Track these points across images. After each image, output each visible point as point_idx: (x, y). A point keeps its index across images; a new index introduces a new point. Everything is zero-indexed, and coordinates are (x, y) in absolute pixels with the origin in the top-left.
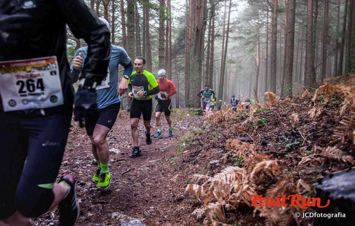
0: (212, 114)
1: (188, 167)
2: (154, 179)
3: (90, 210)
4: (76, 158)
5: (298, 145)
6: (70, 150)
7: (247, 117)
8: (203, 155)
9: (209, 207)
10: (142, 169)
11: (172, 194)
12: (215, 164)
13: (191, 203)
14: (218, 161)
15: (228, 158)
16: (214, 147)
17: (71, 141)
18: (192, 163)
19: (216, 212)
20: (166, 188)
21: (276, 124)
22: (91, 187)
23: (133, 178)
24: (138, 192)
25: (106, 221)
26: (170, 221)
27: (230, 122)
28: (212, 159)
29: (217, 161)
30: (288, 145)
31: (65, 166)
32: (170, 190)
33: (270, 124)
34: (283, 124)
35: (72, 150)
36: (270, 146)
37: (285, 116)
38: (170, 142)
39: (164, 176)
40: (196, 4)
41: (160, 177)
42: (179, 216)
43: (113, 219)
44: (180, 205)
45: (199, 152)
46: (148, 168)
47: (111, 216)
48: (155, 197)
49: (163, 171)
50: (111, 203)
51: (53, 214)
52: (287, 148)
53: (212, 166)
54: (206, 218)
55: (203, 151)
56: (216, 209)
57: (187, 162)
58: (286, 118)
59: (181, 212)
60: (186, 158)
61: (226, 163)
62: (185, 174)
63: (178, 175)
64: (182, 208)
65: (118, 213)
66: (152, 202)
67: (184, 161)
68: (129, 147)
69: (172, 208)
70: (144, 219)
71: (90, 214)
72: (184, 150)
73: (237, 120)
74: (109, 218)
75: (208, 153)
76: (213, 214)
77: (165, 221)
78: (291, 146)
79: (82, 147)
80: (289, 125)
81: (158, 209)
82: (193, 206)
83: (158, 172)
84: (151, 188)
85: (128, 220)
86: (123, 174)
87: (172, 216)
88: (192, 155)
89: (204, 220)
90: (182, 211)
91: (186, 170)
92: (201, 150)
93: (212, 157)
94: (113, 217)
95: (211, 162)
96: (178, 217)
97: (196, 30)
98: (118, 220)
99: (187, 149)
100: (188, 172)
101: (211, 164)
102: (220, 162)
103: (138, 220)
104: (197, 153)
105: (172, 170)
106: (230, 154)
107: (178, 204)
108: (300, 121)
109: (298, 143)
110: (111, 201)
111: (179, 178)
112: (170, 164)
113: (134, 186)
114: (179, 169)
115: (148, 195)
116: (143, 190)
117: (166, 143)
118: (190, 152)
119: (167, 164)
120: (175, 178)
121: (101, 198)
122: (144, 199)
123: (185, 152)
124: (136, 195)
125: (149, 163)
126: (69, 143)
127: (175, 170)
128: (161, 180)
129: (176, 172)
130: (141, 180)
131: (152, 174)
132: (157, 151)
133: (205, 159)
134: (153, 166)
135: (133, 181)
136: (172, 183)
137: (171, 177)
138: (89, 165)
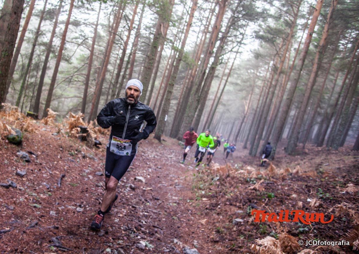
1: (213, 215)
3: (156, 232)
10: (171, 204)
11: (205, 234)
12: (240, 222)
13: (227, 247)
15: (252, 221)
16: (231, 204)
18: (215, 213)
20: (198, 227)
23: (168, 211)
24: (179, 225)
29: (241, 220)
30: (300, 229)
36: (285, 224)
39: (193, 217)
40: (210, 49)
41: (189, 216)
43: (175, 244)
45: (219, 204)
47: (173, 241)
48: (193, 233)
49: (190, 211)
52: (299, 231)
53: (238, 224)
55: (221, 204)
57: (209, 210)
60: (208, 206)
61: (250, 225)
63: (205, 220)
65: (177, 240)
66: (193, 237)
67: (207, 209)
68: (149, 177)
69: (211, 246)
71: (158, 236)
72: (202, 197)
73: (241, 181)
75: (227, 209)
78: (303, 231)
81: (201, 244)
83: (186, 211)
84: (186, 224)
86: (159, 205)
88: (213, 205)
91: (212, 218)
95: (237, 220)
100: (213, 220)
102: (244, 222)
104: (217, 205)
105: (199, 213)
107: (215, 244)
109: (308, 229)
110: (164, 228)
111: (208, 223)
112: (193, 206)
113: (173, 219)
114: (204, 214)
115: (187, 230)
116: (182, 225)
117: (176, 181)
118: (209, 201)
119: (190, 205)
120: (204, 221)
121: (156, 223)
122: (186, 232)
123: (204, 199)
124: (178, 227)
125: (174, 199)
126: (101, 160)
127: (202, 214)
128: (191, 220)
129: (203, 216)
130: (175, 214)
131: (182, 211)
132: (173, 187)
133: (227, 214)
134: (178, 204)
135: (169, 213)
136: (202, 224)
137: (199, 219)
138: (128, 188)
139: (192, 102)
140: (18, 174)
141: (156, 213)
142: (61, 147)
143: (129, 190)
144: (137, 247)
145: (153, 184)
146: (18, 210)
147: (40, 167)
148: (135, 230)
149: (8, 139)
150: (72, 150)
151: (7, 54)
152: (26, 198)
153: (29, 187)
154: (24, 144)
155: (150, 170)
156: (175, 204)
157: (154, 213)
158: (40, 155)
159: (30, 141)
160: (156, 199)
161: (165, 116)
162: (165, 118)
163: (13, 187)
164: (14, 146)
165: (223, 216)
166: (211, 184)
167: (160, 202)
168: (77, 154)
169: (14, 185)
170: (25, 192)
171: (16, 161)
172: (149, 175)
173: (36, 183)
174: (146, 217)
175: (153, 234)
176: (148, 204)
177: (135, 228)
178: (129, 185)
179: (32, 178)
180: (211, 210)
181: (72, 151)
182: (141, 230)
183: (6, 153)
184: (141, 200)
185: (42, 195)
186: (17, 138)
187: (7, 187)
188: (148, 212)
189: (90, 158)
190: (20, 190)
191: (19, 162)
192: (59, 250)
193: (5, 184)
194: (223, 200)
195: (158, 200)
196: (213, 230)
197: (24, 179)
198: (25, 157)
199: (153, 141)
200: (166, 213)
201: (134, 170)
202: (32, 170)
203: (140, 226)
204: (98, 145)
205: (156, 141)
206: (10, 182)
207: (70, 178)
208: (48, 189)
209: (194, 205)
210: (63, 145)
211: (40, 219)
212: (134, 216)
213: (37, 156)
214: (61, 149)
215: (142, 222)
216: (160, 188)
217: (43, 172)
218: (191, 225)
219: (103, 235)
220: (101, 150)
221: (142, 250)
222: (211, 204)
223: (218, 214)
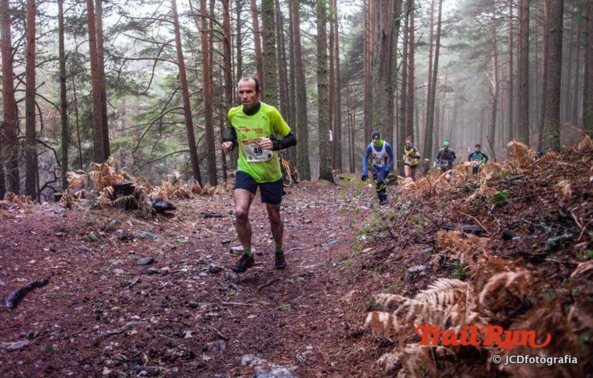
1: (372, 277)
2: (312, 298)
3: (206, 350)
4: (182, 262)
5: (570, 239)
6: (173, 249)
7: (476, 188)
8: (398, 256)
9: (407, 350)
10: (292, 281)
11: (343, 323)
12: (418, 272)
13: (376, 342)
14: (424, 267)
15: (441, 261)
16: (416, 242)
17: (174, 233)
18: (378, 270)
19: (420, 360)
20: (333, 313)
21: (529, 200)
22: (208, 312)
23: (277, 296)
24: (287, 320)
25: (232, 370)
26: (340, 372)
27: (444, 197)
28: (413, 263)
29: (421, 267)
30: (550, 240)
31: (164, 275)
32: (341, 318)
33: (518, 201)
34: (542, 200)
35: (175, 248)
36: (517, 241)
37: (546, 185)
38: (340, 233)
39: (330, 293)
41: (323, 294)
42: (356, 363)
43: (244, 367)
44: (357, 344)
45: (391, 251)
46: (303, 279)
47: (240, 362)
48: (315, 328)
49: (328, 284)
50: (241, 339)
51: (146, 357)
52: (548, 245)
53: (413, 277)
54: (402, 370)
55: (397, 248)
56: (420, 353)
57: (369, 268)
58: (548, 190)
59: (359, 357)
60: (368, 261)
61: (437, 271)
62: (367, 290)
63: (353, 291)
64: (362, 349)
65: (252, 356)
66: (309, 337)
67: (364, 267)
68: (270, 241)
69: (344, 348)
70: (296, 367)
71: (206, 358)
72: (365, 247)
73: (456, 193)
74: (238, 365)
75: (405, 253)
76: (415, 364)
77: (332, 371)
78: (557, 242)
79: (191, 243)
80: (554, 201)
81: (320, 351)
82: (381, 346)
83: (320, 285)
84: (307, 313)
85: (269, 369)
86: (260, 290)
87: (344, 362)
88: (378, 256)
89: (399, 373)
90: (362, 355)
91: (368, 283)
92: (393, 248)
93: (413, 260)
94: (244, 363)
95: (411, 270)
96: (354, 366)
97: (382, 36)
98: (252, 369)
99: (368, 245)
100: (370, 286)
101: (411, 273)
102: (427, 269)
103: (285, 370)
104: (386, 253)
105: (344, 282)
106: (445, 256)
107: (354, 342)
108: (573, 194)
109: (570, 235)
111: (356, 297)
112: (341, 271)
113: (279, 309)
114: (355, 280)
115: (303, 325)
117: (333, 235)
118: (374, 251)
119: (335, 271)
120: (348, 296)
122: (295, 332)
123: (366, 250)
124: (282, 325)
125: (306, 270)
126: (171, 236)
127: (350, 283)
128: (324, 300)
129: (350, 286)
130: (290, 299)
131: (310, 289)
132: (319, 248)
133: (401, 263)
134: (310, 275)
135: (277, 301)
136: (344, 305)
137: (342, 294)
138: (203, 274)
139: (379, 96)
141: (240, 307)
142: (62, 230)
143: (202, 277)
150: (91, 230)
156: (301, 279)
157: (236, 308)
162: (329, 138)
165: (392, 271)
168: (104, 236)
176: (233, 292)
180: (373, 266)
181: (92, 233)
184: (220, 289)
188: (218, 311)
189: (142, 239)
199: (319, 183)
200: (267, 303)
205: (325, 183)
209: (342, 268)
210: (70, 224)
214: (59, 234)
215: (183, 336)
218: (318, 313)
222: (376, 254)
223: (382, 271)
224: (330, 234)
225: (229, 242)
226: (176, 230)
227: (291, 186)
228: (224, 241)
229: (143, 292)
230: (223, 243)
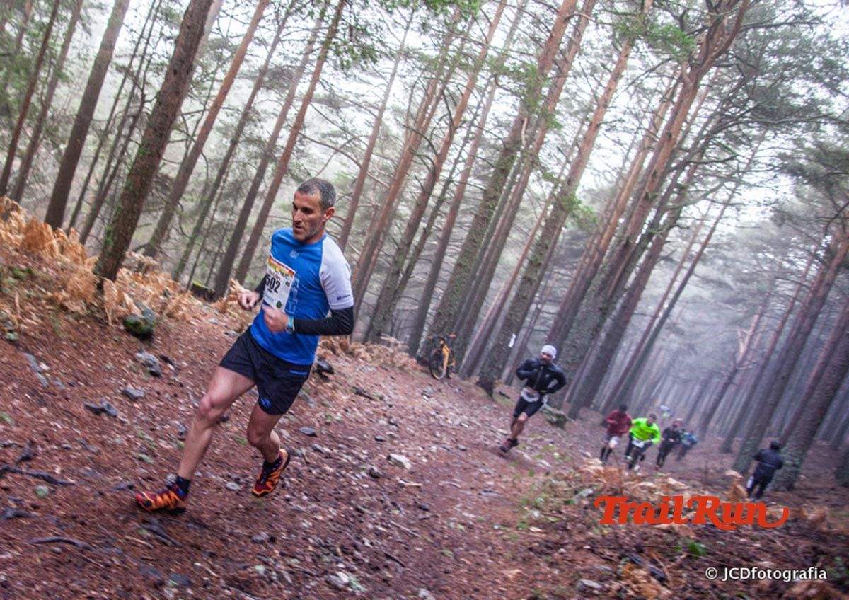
0: (601, 468)
1: (539, 565)
8: (569, 556)
10: (452, 525)
12: (592, 588)
14: (598, 585)
15: (619, 590)
16: (592, 551)
17: (327, 402)
18: (546, 561)
20: (495, 583)
23: (438, 536)
24: (449, 568)
28: (587, 576)
29: (595, 585)
38: (499, 484)
39: (492, 560)
40: (647, 190)
41: (484, 557)
45: (563, 546)
48: (477, 590)
49: (490, 548)
50: (412, 568)
55: (569, 547)
57: (536, 552)
60: (536, 544)
62: (532, 576)
63: (518, 571)
67: (531, 549)
68: (425, 460)
71: (388, 575)
72: (531, 525)
75: (579, 558)
83: (481, 545)
84: (469, 570)
86: (421, 520)
88: (550, 545)
91: (535, 570)
92: (566, 544)
93: (587, 571)
94: (421, 595)
95: (584, 582)
97: (624, 242)
99: (538, 525)
100: (536, 574)
101: (585, 586)
102: (600, 590)
104: (558, 545)
105: (508, 555)
106: (624, 588)
110: (411, 564)
111: (519, 578)
112: (504, 540)
113: (443, 554)
114: (520, 559)
115: (466, 581)
116: (458, 568)
117: (491, 483)
118: (544, 535)
119: (497, 536)
120: (512, 573)
121: (397, 552)
122: (459, 586)
123: (534, 529)
124: (446, 572)
125: (464, 517)
126: (324, 405)
127: (514, 559)
128: (485, 564)
129: (515, 563)
130: (452, 546)
131: (472, 545)
132: (475, 494)
133: (573, 567)
134: (471, 527)
135: (439, 542)
136: (506, 579)
137: (505, 567)
138: (364, 474)
139: (588, 312)
140: (126, 394)
141: (406, 533)
143: (363, 477)
144: (327, 582)
145: (430, 478)
146: (105, 456)
147: (178, 390)
148: (339, 550)
149: (125, 323)
151: (149, 152)
152: (128, 440)
153: (141, 422)
154: (158, 340)
155: (434, 448)
156: (461, 527)
157: (402, 532)
158: (185, 368)
159: (172, 336)
160: (420, 507)
161: (511, 336)
162: (509, 342)
163: (109, 415)
164: (133, 339)
165: (562, 571)
166: (567, 503)
167: (428, 515)
169: (113, 411)
170: (130, 429)
171: (130, 369)
172: (427, 457)
173: (158, 418)
174: (379, 535)
175: (377, 569)
176: (396, 512)
177: (342, 547)
178: (369, 467)
179: (154, 407)
180: (541, 553)
182: (352, 554)
183: (114, 351)
184: (382, 501)
185: (163, 444)
186: (143, 325)
187: (98, 412)
188: (387, 527)
190: (122, 423)
191: (137, 373)
192: (157, 539)
193: (92, 405)
194: (580, 538)
195: (426, 510)
196: (525, 594)
197: (136, 405)
198: (150, 366)
199: (474, 390)
200: (430, 540)
201: (396, 441)
202: (158, 393)
203: (355, 546)
204: (324, 373)
205: (482, 393)
206: (105, 404)
207: (237, 426)
208: (181, 434)
209: (505, 536)
211: (143, 482)
212: (349, 527)
213: (179, 370)
215: (363, 542)
216: (442, 488)
217: (181, 401)
218: (480, 576)
219: (262, 542)
220: (330, 385)
221: (335, 588)
222: (546, 541)
223: (552, 565)
224: (488, 480)
225: (382, 441)
226: (327, 399)
227: (442, 381)
228: (378, 437)
229: (314, 472)
230: (377, 440)
